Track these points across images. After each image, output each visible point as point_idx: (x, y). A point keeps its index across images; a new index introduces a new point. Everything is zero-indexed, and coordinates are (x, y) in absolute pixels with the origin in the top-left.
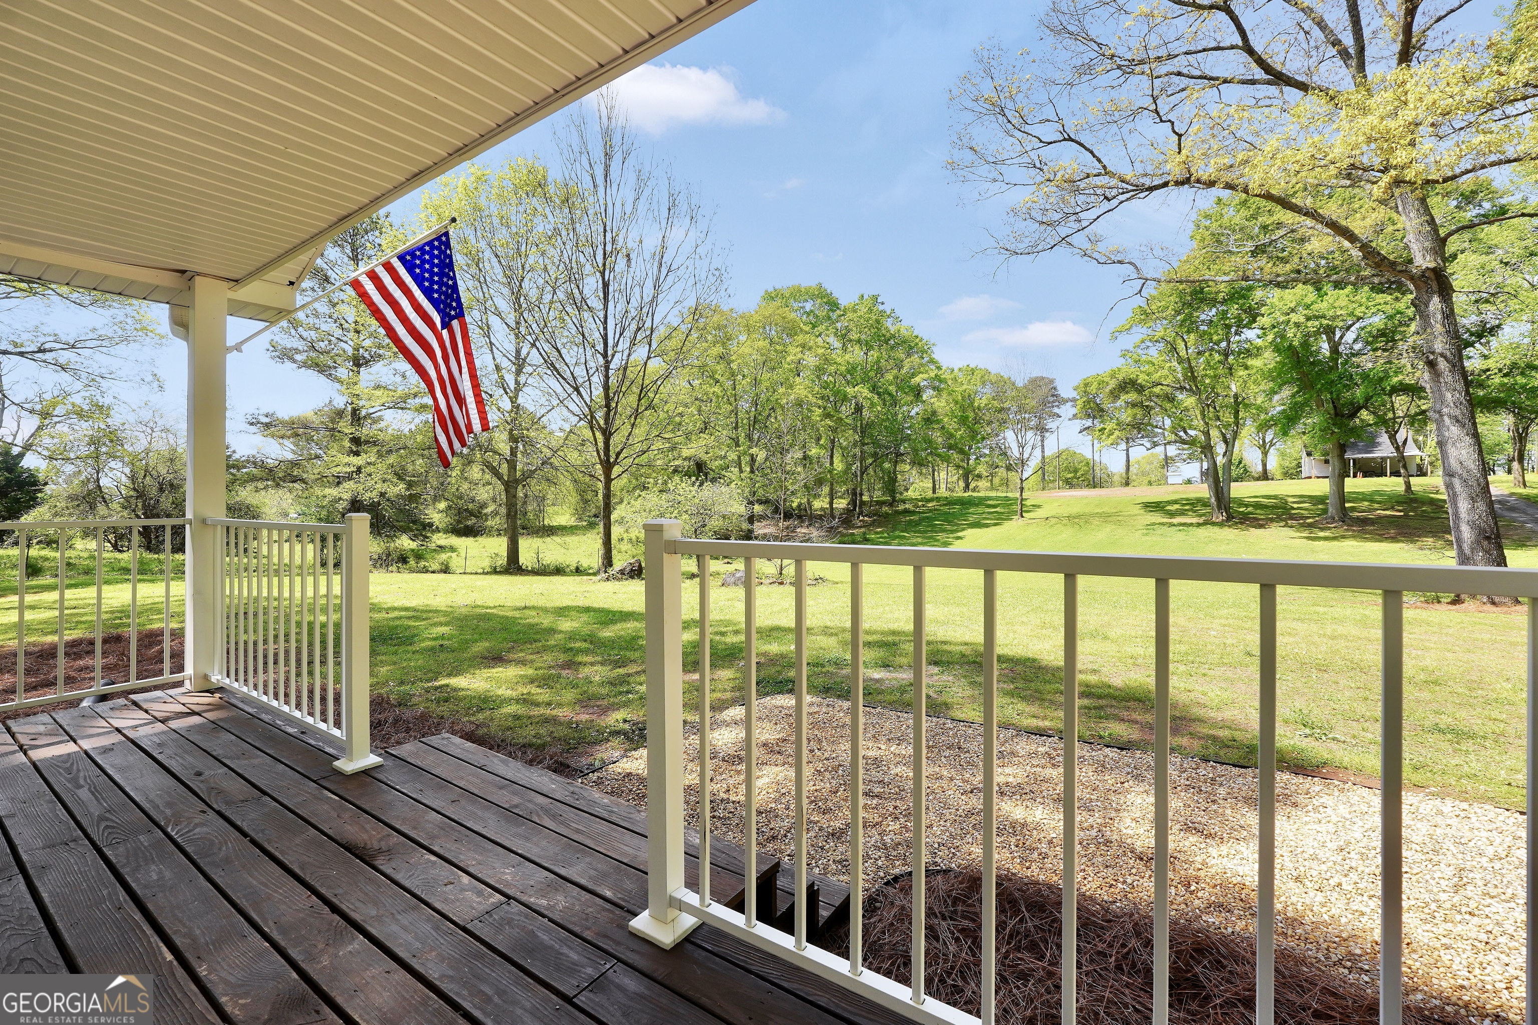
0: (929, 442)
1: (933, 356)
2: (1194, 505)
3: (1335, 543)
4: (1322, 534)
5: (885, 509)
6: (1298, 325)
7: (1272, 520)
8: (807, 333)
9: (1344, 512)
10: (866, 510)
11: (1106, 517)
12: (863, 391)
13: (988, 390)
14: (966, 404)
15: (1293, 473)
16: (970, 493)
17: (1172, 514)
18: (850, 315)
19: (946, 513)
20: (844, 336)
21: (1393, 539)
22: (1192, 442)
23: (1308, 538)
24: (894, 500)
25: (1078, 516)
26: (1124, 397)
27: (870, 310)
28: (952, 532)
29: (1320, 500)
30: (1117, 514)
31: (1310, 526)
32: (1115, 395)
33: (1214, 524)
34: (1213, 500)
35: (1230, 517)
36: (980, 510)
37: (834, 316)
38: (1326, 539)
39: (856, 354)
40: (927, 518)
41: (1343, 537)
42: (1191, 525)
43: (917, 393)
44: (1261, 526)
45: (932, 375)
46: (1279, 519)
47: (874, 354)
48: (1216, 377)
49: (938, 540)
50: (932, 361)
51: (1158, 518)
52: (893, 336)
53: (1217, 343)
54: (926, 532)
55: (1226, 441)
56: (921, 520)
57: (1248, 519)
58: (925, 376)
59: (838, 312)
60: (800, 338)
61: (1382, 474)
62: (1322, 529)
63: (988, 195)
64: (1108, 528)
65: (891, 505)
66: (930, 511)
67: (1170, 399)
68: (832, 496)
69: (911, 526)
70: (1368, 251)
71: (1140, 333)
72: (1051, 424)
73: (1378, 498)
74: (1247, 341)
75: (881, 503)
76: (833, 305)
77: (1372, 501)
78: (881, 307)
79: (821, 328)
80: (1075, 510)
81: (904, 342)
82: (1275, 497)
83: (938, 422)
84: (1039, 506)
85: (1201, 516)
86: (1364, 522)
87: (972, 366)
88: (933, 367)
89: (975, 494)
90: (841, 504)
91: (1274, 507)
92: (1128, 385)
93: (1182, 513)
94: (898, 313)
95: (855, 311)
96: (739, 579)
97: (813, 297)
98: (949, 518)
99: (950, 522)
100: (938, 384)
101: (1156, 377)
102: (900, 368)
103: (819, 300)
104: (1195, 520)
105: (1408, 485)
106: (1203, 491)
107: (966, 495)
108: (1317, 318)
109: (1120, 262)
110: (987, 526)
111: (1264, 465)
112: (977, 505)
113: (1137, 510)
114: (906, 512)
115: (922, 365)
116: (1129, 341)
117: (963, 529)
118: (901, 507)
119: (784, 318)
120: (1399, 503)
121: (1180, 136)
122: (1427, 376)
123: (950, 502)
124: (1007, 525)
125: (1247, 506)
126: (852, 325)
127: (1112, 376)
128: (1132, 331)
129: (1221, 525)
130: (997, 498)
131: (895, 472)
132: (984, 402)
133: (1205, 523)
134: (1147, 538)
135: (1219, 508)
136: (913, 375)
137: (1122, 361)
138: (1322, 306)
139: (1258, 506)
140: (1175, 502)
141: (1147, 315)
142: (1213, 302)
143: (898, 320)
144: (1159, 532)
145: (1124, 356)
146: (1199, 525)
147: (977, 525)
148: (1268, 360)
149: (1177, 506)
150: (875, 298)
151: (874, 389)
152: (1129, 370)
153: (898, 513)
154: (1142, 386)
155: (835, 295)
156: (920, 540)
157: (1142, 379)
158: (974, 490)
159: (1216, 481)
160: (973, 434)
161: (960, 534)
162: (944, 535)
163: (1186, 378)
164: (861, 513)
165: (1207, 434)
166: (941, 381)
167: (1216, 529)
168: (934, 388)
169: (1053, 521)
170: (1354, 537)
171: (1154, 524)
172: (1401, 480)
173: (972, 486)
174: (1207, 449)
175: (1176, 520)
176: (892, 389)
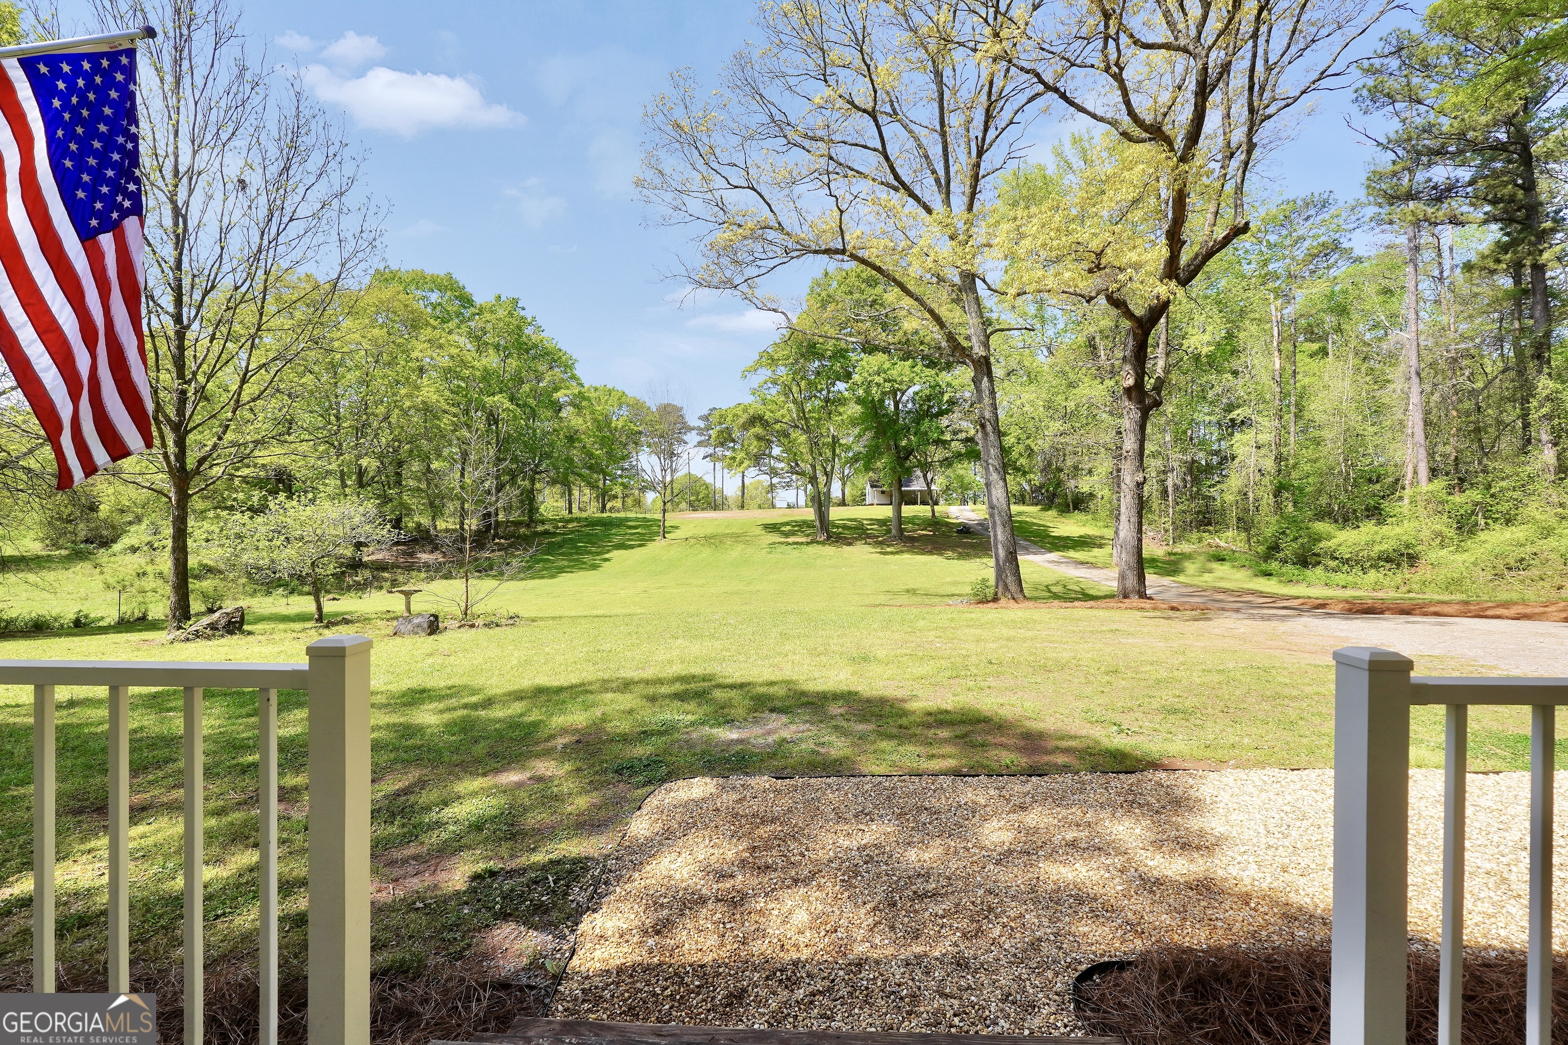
0: (569, 460)
1: (575, 372)
2: (802, 525)
3: (897, 556)
4: (889, 550)
5: (523, 530)
6: (878, 385)
7: (856, 539)
8: (435, 328)
9: (901, 531)
10: (500, 531)
11: (737, 537)
12: (500, 401)
13: (624, 411)
14: (603, 424)
15: (860, 500)
16: (608, 514)
17: (787, 535)
18: (488, 316)
19: (588, 535)
20: (478, 339)
21: (930, 553)
22: (802, 474)
23: (881, 553)
24: (531, 520)
25: (713, 537)
26: (753, 431)
27: (510, 314)
28: (598, 554)
29: (882, 522)
30: (744, 534)
31: (881, 543)
32: (745, 427)
33: (818, 543)
34: (817, 523)
35: (829, 537)
36: (622, 531)
37: (467, 313)
38: (892, 553)
39: (492, 360)
40: (571, 539)
41: (902, 552)
42: (802, 543)
43: (558, 408)
44: (850, 544)
45: (576, 391)
46: (859, 538)
47: (513, 363)
48: (819, 419)
49: (585, 563)
50: (573, 377)
51: (776, 538)
52: (535, 346)
53: (820, 392)
54: (571, 554)
55: (826, 474)
56: (564, 541)
57: (840, 538)
58: (568, 392)
59: (473, 310)
60: (427, 333)
61: (915, 503)
62: (889, 546)
63: (672, 222)
64: (740, 547)
65: (528, 526)
66: (572, 532)
67: (787, 435)
68: (463, 514)
69: (551, 549)
70: (951, 338)
71: (765, 373)
72: (678, 449)
73: (917, 521)
74: (839, 392)
75: (518, 524)
76: (466, 301)
77: (914, 524)
78: (522, 313)
79: (451, 325)
80: (709, 531)
81: (547, 354)
82: (855, 520)
83: (580, 441)
84: (677, 528)
85: (808, 536)
86: (912, 539)
87: (610, 386)
88: (574, 384)
89: (613, 515)
90: (473, 524)
91: (856, 528)
92: (756, 420)
93: (792, 533)
94: (540, 321)
95: (492, 312)
96: (419, 625)
97: (442, 288)
98: (592, 539)
99: (593, 544)
100: (579, 402)
101: (778, 415)
102: (539, 379)
103: (449, 293)
104: (804, 540)
105: (933, 511)
106: (810, 514)
107: (605, 515)
108: (889, 381)
109: (775, 310)
110: (632, 547)
111: (843, 494)
112: (618, 526)
113: (759, 531)
114: (546, 533)
115: (562, 380)
116: (756, 380)
117: (608, 551)
118: (540, 528)
119: (406, 306)
120: (930, 525)
121: (842, 212)
122: (980, 435)
123: (592, 523)
124: (651, 545)
125: (838, 527)
126: (489, 327)
127: (745, 411)
128: (758, 372)
129: (823, 543)
130: (637, 519)
131: (532, 490)
132: (620, 424)
133: (812, 542)
134: (770, 556)
135: (822, 529)
136: (556, 389)
137: (752, 398)
138: (894, 373)
139: (845, 527)
140: (787, 524)
141: (773, 360)
142: (821, 357)
143: (539, 329)
144: (779, 550)
145: (754, 394)
146: (808, 544)
147: (622, 546)
148: (854, 410)
149: (789, 528)
150: (515, 301)
151: (512, 399)
152: (759, 408)
153: (536, 534)
154: (767, 421)
155: (469, 289)
156: (566, 563)
157: (768, 416)
158: (611, 510)
159: (820, 506)
160: (610, 455)
161: (607, 556)
162: (590, 557)
163: (799, 418)
164: (496, 536)
165: (814, 467)
166: (584, 398)
167: (820, 547)
168: (575, 406)
169: (693, 541)
170: (908, 551)
171: (774, 543)
172: (928, 508)
173: (609, 506)
174: (813, 480)
175: (791, 539)
176: (532, 402)
